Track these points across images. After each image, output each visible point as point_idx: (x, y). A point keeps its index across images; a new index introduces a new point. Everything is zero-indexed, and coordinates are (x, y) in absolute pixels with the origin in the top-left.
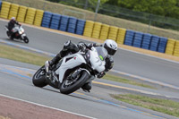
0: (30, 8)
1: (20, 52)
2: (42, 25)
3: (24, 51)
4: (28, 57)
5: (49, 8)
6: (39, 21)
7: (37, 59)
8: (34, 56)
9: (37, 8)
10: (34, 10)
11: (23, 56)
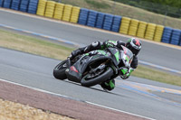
0: (150, 24)
2: (162, 40)
4: (148, 73)
5: (169, 24)
6: (159, 36)
8: (154, 72)
9: (157, 23)
10: (155, 25)
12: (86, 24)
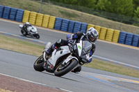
0: (109, 29)
1: (101, 63)
3: (105, 62)
4: (108, 67)
5: (124, 29)
6: (116, 38)
7: (115, 68)
8: (113, 66)
9: (115, 28)
10: (113, 30)
11: (104, 66)
12: (60, 29)
